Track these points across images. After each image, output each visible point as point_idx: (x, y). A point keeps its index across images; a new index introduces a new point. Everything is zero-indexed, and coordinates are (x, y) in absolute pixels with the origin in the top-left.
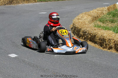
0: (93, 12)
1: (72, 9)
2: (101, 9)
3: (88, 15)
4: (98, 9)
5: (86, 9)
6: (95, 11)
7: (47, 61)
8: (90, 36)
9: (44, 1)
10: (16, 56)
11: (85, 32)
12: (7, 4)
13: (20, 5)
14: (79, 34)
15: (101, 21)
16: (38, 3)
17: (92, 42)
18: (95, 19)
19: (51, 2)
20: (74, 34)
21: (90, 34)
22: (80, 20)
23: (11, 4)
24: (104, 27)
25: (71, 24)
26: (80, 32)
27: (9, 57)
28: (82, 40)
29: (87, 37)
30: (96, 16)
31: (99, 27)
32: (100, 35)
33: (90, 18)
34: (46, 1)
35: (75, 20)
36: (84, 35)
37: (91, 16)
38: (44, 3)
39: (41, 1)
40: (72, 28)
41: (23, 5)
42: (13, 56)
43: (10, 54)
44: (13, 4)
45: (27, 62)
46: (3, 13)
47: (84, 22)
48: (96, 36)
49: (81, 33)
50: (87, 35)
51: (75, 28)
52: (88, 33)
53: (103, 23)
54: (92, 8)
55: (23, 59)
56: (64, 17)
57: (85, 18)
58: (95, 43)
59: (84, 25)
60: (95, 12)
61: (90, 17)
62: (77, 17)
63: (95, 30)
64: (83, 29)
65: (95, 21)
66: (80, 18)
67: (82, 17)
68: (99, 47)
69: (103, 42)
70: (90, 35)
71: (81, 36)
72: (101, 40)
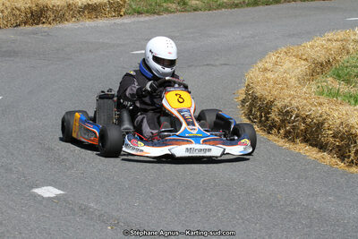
0: (312, 47)
1: (243, 38)
2: (341, 35)
3: (296, 56)
4: (330, 35)
5: (289, 36)
6: (320, 41)
7: (163, 209)
8: (302, 127)
9: (147, 12)
10: (59, 192)
11: (285, 114)
12: (25, 23)
13: (67, 25)
14: (267, 119)
15: (339, 77)
16: (126, 20)
17: (311, 145)
18: (320, 68)
19: (172, 15)
20: (250, 119)
21: (304, 119)
22: (269, 75)
23: (37, 24)
24: (351, 97)
25: (240, 87)
26: (269, 113)
27: (36, 196)
28: (277, 138)
29: (294, 128)
30: (322, 59)
31: (333, 97)
32: (338, 121)
33: (302, 67)
34: (155, 13)
35: (254, 74)
36: (283, 121)
37: (306, 60)
38: (147, 18)
39: (140, 13)
40: (244, 101)
41: (79, 25)
42: (48, 192)
43: (37, 187)
44: (44, 23)
45: (96, 213)
46: (12, 53)
47: (284, 80)
48: (323, 124)
49: (274, 116)
50: (294, 121)
51: (255, 98)
52: (297, 116)
53: (348, 82)
54: (310, 35)
55: (81, 202)
56: (217, 63)
57: (287, 65)
58: (322, 147)
59: (282, 89)
60: (318, 47)
61: (303, 62)
62: (260, 65)
63: (321, 104)
64: (279, 104)
65: (320, 78)
66: (268, 65)
67: (276, 63)
68: (334, 160)
69: (348, 146)
70: (304, 123)
71: (275, 126)
72: (342, 139)
